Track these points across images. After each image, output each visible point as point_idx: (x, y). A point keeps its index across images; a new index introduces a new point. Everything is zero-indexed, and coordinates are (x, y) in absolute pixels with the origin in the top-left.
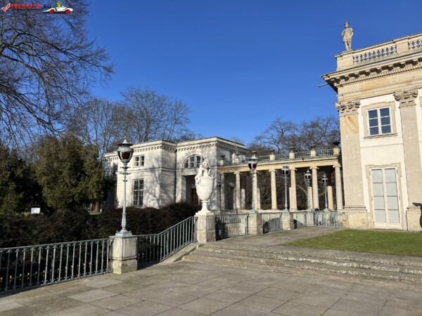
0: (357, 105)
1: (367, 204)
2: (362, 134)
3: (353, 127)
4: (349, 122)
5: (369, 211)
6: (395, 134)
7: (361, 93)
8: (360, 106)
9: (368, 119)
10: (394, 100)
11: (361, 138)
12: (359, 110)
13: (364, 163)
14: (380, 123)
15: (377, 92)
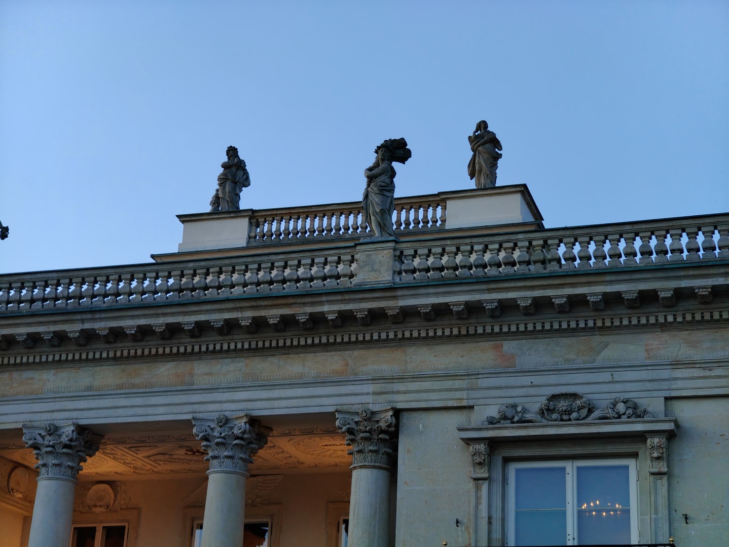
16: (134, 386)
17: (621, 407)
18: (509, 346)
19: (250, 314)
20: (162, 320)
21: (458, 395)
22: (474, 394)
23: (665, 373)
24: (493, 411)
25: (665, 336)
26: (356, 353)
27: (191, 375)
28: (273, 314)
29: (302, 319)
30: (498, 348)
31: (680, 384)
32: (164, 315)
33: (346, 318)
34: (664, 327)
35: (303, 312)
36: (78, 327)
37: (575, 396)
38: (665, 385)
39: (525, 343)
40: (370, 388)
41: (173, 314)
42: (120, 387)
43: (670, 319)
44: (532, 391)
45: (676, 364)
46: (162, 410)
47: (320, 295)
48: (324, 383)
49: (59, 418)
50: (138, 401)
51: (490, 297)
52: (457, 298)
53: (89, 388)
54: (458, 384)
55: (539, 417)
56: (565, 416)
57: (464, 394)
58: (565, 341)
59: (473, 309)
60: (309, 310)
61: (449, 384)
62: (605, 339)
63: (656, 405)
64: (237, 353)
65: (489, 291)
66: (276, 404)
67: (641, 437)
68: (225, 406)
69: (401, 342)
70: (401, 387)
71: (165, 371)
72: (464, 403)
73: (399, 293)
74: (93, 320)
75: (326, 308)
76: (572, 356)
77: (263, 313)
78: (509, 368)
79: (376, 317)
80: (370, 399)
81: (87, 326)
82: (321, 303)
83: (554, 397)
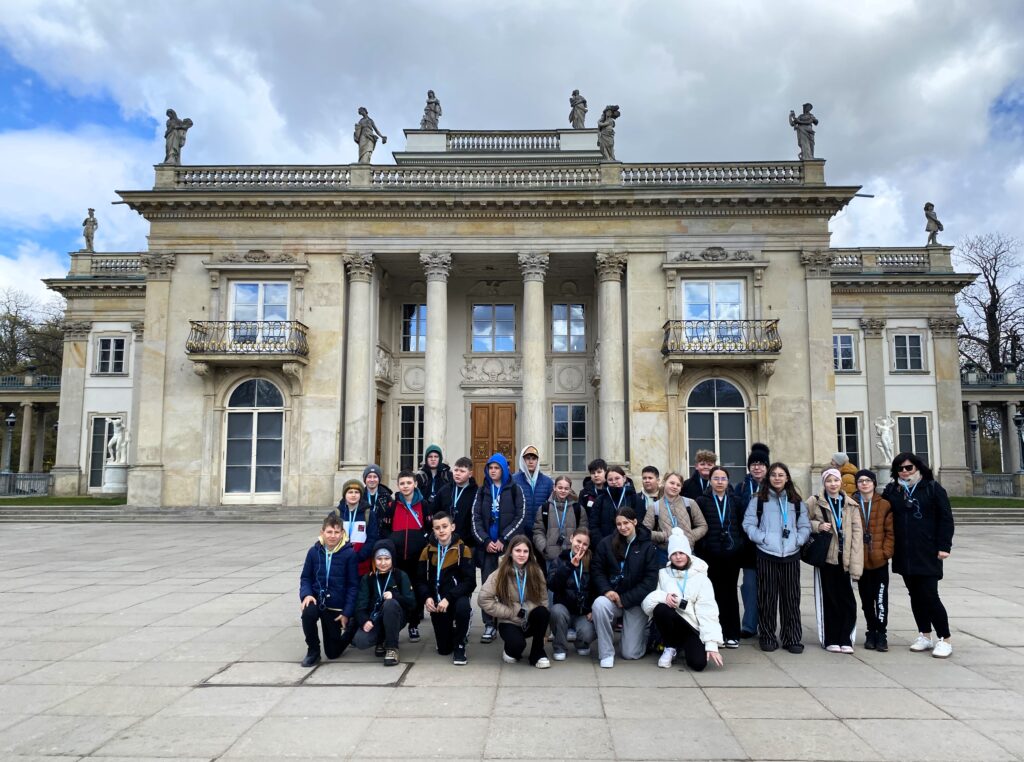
0: (88, 329)
1: (83, 465)
2: (89, 370)
3: (78, 359)
4: (75, 352)
5: (84, 472)
6: (127, 375)
7: (93, 313)
8: (92, 331)
9: (99, 349)
10: (130, 330)
11: (88, 376)
12: (90, 337)
13: (87, 410)
14: (112, 358)
15: (114, 315)
16: (481, 233)
17: (743, 255)
18: (685, 222)
19: (552, 199)
20: (501, 199)
21: (659, 246)
22: (667, 246)
23: (762, 239)
24: (676, 255)
25: (761, 221)
26: (604, 222)
27: (513, 229)
28: (565, 200)
29: (581, 203)
30: (678, 223)
31: (769, 244)
32: (504, 196)
33: (605, 203)
34: (762, 216)
35: (581, 199)
36: (452, 199)
37: (720, 249)
38: (761, 245)
39: (693, 221)
40: (613, 240)
41: (508, 196)
42: (472, 233)
43: (767, 212)
44: (697, 245)
45: (768, 235)
46: (498, 247)
47: (592, 191)
48: (587, 237)
49: (440, 249)
50: (484, 242)
51: (682, 197)
52: (665, 197)
53: (454, 233)
54: (659, 240)
55: (701, 258)
56: (715, 259)
57: (662, 245)
58: (712, 221)
59: (673, 203)
60: (585, 198)
61: (654, 240)
62: (732, 220)
63: (758, 255)
64: (540, 219)
65: (683, 194)
66: (563, 247)
67: (752, 269)
68: (533, 247)
69: (628, 218)
70: (629, 241)
71: (498, 227)
72: (662, 250)
73: (635, 192)
74: (462, 196)
75: (594, 198)
76: (716, 228)
77: (559, 198)
78: (684, 233)
79: (622, 204)
80: (612, 246)
81: (458, 199)
82: (592, 195)
83: (710, 249)
